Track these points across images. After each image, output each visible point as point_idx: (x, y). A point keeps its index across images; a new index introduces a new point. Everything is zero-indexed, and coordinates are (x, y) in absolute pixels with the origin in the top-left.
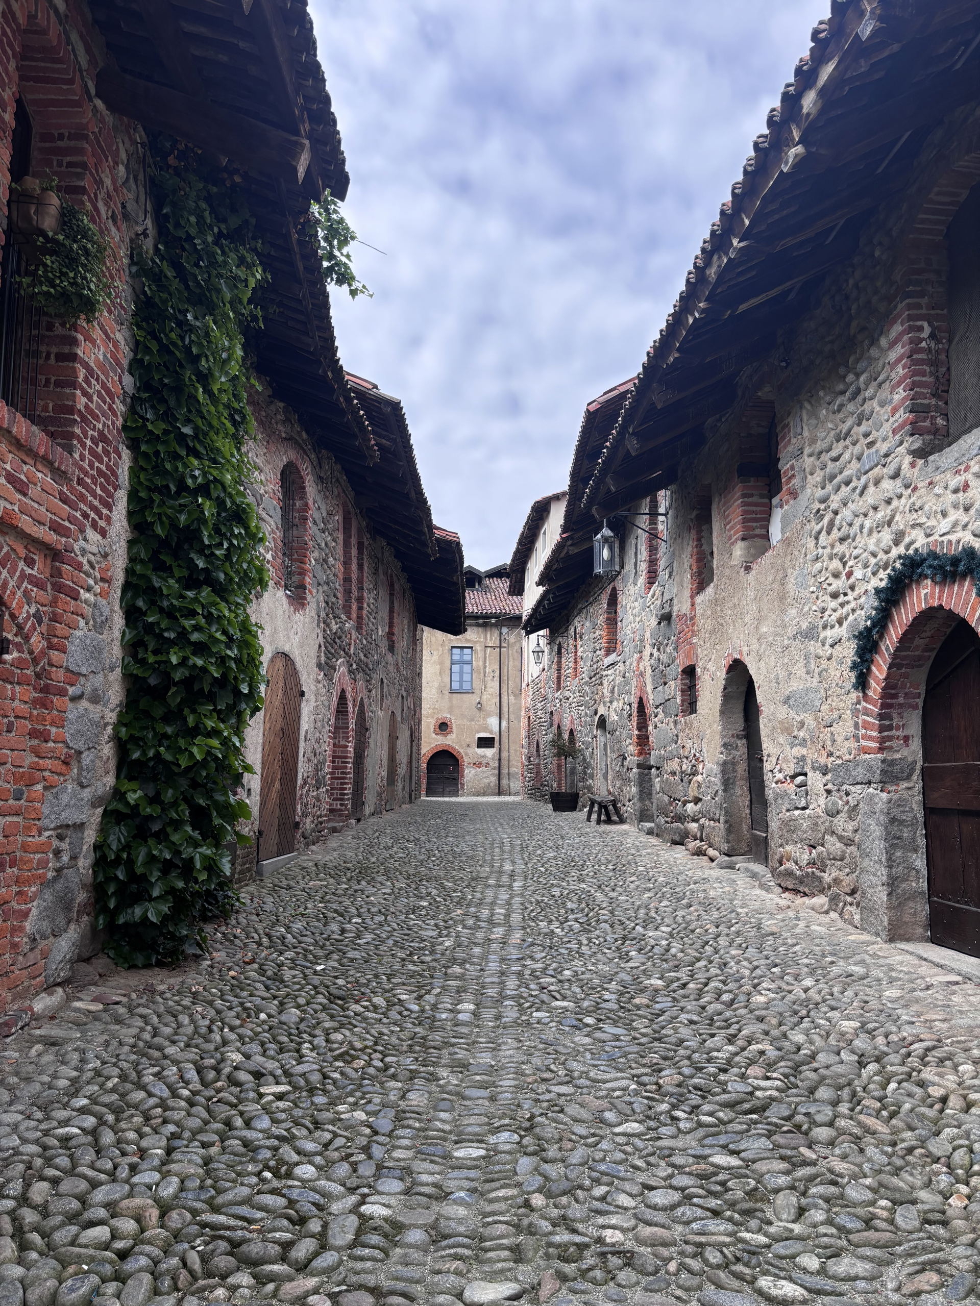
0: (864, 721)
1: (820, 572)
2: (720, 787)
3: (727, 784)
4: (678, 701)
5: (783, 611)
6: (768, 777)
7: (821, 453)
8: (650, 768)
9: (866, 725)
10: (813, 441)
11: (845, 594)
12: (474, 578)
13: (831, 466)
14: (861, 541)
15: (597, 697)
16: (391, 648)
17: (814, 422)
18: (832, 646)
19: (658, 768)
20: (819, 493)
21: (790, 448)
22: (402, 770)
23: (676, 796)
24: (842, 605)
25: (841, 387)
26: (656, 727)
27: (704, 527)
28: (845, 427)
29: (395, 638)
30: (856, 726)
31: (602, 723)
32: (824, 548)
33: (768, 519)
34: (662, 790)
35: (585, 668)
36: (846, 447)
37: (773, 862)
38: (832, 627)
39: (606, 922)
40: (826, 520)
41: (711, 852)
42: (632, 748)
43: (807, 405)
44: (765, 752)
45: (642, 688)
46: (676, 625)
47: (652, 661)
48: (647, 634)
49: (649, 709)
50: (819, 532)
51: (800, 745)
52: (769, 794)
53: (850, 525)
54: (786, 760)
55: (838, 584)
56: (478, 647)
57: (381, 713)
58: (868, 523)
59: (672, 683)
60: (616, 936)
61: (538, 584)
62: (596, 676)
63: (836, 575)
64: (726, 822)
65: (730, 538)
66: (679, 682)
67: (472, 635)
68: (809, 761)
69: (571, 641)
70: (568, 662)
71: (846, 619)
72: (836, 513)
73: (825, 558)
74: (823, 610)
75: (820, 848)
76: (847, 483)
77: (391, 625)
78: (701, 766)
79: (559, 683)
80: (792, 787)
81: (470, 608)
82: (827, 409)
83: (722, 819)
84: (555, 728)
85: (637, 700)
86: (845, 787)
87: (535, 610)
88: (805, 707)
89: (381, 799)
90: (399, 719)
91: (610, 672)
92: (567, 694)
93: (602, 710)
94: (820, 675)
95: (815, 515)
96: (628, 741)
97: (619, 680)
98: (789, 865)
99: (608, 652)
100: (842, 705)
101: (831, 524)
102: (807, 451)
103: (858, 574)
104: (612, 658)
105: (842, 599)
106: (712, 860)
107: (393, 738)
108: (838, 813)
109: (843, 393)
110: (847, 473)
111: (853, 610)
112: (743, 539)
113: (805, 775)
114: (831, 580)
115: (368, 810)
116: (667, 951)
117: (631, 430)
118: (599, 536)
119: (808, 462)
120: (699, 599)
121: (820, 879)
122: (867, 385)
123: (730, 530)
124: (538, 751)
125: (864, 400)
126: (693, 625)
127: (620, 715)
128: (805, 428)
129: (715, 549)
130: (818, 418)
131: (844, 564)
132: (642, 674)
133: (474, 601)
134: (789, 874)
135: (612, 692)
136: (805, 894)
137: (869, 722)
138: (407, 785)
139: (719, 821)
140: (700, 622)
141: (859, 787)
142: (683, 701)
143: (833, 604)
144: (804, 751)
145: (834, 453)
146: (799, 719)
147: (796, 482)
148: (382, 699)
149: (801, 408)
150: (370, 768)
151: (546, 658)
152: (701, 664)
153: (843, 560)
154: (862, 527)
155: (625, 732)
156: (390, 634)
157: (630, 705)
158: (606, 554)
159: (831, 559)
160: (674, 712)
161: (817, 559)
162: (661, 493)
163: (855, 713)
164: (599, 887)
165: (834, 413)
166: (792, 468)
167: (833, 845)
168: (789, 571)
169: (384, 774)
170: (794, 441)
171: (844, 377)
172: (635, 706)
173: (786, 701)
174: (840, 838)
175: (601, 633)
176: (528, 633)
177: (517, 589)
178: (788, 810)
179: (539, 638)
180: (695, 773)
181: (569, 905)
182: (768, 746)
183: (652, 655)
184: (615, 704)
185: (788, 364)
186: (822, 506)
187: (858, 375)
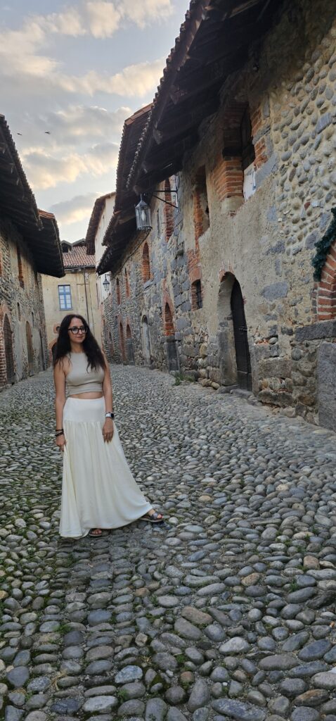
0: (320, 300)
1: (285, 207)
2: (219, 349)
3: (223, 346)
4: (191, 302)
5: (259, 238)
6: (250, 340)
7: (284, 126)
8: (174, 341)
9: (322, 302)
10: (278, 119)
11: (304, 219)
12: (66, 247)
13: (292, 134)
14: (316, 181)
15: (141, 306)
16: (22, 285)
17: (278, 105)
18: (294, 254)
19: (179, 341)
20: (283, 154)
21: (261, 128)
22: (37, 354)
23: (191, 355)
24: (301, 228)
25: (299, 75)
26: (177, 318)
27: (201, 195)
28: (302, 104)
29: (24, 279)
30: (314, 303)
31: (145, 319)
32: (288, 191)
33: (242, 183)
34: (183, 353)
35: (133, 291)
36: (304, 118)
37: (256, 388)
38: (294, 243)
39: (166, 435)
40: (289, 172)
41: (214, 384)
42: (163, 331)
43: (273, 95)
44: (248, 326)
45: (167, 298)
46: (187, 257)
47: (173, 281)
48: (169, 266)
49: (173, 309)
50: (284, 181)
51: (272, 319)
52: (251, 349)
53: (308, 171)
54: (262, 329)
55: (297, 214)
56: (72, 285)
57: (20, 323)
58: (322, 167)
59: (186, 292)
60: (175, 445)
61: (103, 245)
62: (139, 295)
63: (296, 208)
64: (223, 367)
65: (219, 198)
66: (190, 291)
67: (68, 278)
68: (279, 328)
69: (124, 277)
70: (123, 288)
71: (305, 235)
72: (296, 166)
73: (289, 197)
74: (288, 232)
75: (288, 379)
76: (304, 143)
77: (20, 272)
78: (206, 337)
79: (119, 301)
80: (268, 344)
81: (66, 263)
82: (288, 94)
83: (221, 366)
84: (119, 324)
85: (165, 305)
86: (305, 342)
87: (102, 260)
88: (276, 296)
89: (26, 370)
90: (31, 325)
91: (147, 291)
92: (124, 306)
93: (144, 313)
94: (286, 275)
95: (281, 170)
96: (161, 328)
97: (153, 295)
98: (268, 390)
99: (145, 280)
100: (302, 291)
101: (293, 173)
102: (273, 127)
103: (315, 203)
104: (148, 283)
105: (301, 223)
106: (215, 389)
107: (29, 336)
108: (301, 357)
109: (300, 79)
110: (304, 136)
111: (311, 229)
112: (228, 197)
113: (277, 336)
114: (293, 212)
115: (18, 378)
116: (209, 453)
117: (156, 126)
118: (138, 205)
119: (274, 134)
120: (200, 239)
121: (289, 398)
122: (320, 68)
123: (219, 193)
124: (110, 338)
125: (318, 80)
126: (198, 256)
127: (155, 314)
128: (272, 111)
129: (210, 207)
130: (281, 103)
131: (303, 199)
132: (167, 290)
133: (68, 260)
134: (267, 395)
135: (150, 302)
136: (278, 406)
137: (324, 300)
138: (41, 361)
139: (219, 367)
140: (202, 253)
141: (316, 341)
142: (193, 301)
143: (295, 227)
144: (275, 323)
145: (294, 124)
146: (271, 303)
147: (265, 151)
148: (20, 315)
149: (268, 98)
150: (16, 354)
151: (110, 286)
152: (204, 278)
153: (302, 197)
154: (317, 170)
155: (158, 323)
156: (21, 277)
157: (160, 308)
158: (143, 216)
159: (292, 197)
160: (188, 308)
161: (283, 198)
162: (172, 178)
163: (313, 295)
164: (157, 411)
165: (293, 96)
166: (263, 141)
167: (298, 377)
168: (262, 211)
169: (26, 356)
170: (263, 122)
171: (301, 67)
172: (163, 308)
173: (263, 293)
174: (303, 373)
175: (141, 270)
176: (100, 274)
177: (91, 251)
178: (265, 358)
179: (106, 276)
180: (202, 342)
181: (142, 426)
182: (250, 321)
183: (172, 278)
184: (152, 308)
185: (258, 69)
186: (286, 163)
187: (311, 64)
